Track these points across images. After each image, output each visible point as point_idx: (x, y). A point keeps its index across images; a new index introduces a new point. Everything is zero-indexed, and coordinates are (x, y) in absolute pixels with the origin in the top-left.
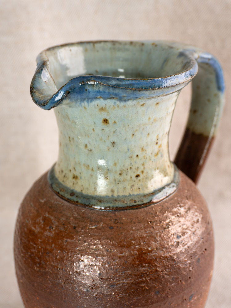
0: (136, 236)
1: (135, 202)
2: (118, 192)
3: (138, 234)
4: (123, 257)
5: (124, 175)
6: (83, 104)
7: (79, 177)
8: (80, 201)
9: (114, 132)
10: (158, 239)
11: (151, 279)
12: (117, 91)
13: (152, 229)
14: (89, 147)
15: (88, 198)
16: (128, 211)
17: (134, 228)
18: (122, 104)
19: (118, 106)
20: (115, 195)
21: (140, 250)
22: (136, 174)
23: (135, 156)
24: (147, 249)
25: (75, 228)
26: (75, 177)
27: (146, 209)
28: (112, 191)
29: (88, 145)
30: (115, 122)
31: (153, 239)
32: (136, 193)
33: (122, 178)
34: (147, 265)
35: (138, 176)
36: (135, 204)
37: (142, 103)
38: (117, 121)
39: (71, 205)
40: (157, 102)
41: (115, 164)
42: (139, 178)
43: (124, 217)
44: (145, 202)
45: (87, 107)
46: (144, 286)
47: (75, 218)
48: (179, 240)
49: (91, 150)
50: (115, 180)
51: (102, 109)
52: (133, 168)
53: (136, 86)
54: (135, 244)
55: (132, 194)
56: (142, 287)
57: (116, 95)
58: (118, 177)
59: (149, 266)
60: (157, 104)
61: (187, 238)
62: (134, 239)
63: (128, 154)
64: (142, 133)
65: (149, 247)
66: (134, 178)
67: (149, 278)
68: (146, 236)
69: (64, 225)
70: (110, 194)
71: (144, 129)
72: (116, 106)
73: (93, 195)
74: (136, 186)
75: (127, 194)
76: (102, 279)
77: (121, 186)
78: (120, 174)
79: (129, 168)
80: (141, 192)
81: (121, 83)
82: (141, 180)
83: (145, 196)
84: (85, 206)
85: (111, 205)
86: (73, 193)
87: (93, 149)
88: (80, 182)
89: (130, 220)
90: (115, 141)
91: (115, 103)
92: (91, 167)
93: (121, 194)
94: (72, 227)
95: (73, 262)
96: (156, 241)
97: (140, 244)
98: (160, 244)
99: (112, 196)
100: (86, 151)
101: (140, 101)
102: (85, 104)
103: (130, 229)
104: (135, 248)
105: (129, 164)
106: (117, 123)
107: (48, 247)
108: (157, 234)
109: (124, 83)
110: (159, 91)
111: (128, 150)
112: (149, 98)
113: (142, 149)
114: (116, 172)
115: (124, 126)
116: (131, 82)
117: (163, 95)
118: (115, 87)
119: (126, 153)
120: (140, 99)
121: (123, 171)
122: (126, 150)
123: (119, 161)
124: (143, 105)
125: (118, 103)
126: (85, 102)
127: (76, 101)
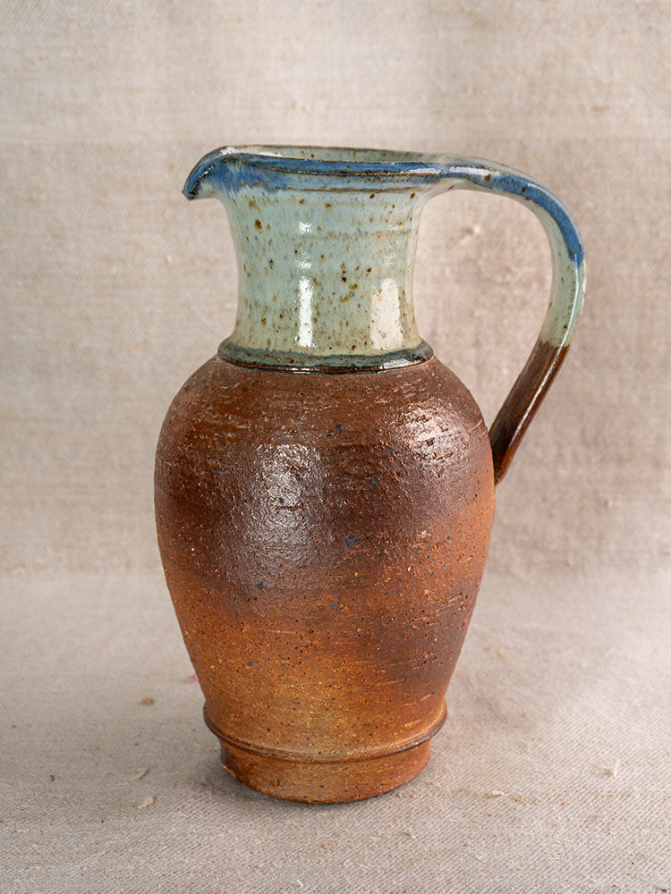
1: (292, 361)
2: (276, 345)
5: (286, 317)
6: (230, 194)
9: (270, 243)
12: (258, 172)
13: (299, 402)
14: (248, 269)
16: (278, 373)
18: (272, 197)
19: (268, 201)
20: (272, 348)
28: (268, 342)
29: (247, 267)
30: (268, 226)
33: (283, 323)
36: (290, 364)
37: (300, 199)
38: (270, 224)
40: (326, 201)
41: (275, 299)
43: (269, 379)
45: (235, 200)
49: (250, 275)
50: (274, 326)
51: (251, 204)
53: (278, 166)
55: (293, 351)
57: (259, 178)
58: (277, 319)
63: (293, 284)
64: (310, 252)
70: (265, 347)
71: (311, 245)
72: (266, 199)
73: (245, 347)
75: (287, 350)
77: (280, 336)
78: (281, 316)
79: (294, 309)
81: (263, 160)
83: (312, 357)
85: (259, 361)
87: (251, 271)
90: (273, 259)
91: (263, 194)
93: (277, 349)
99: (267, 349)
100: (246, 276)
101: (294, 193)
102: (232, 194)
105: (294, 301)
106: (272, 229)
109: (266, 161)
110: (315, 179)
111: (292, 277)
112: (305, 190)
113: (315, 280)
114: (275, 312)
115: (282, 235)
116: (275, 160)
117: (328, 189)
118: (254, 165)
119: (289, 281)
120: (290, 188)
121: (285, 312)
122: (289, 277)
123: (280, 294)
124: (302, 202)
125: (266, 193)
126: (231, 190)
127: (220, 189)
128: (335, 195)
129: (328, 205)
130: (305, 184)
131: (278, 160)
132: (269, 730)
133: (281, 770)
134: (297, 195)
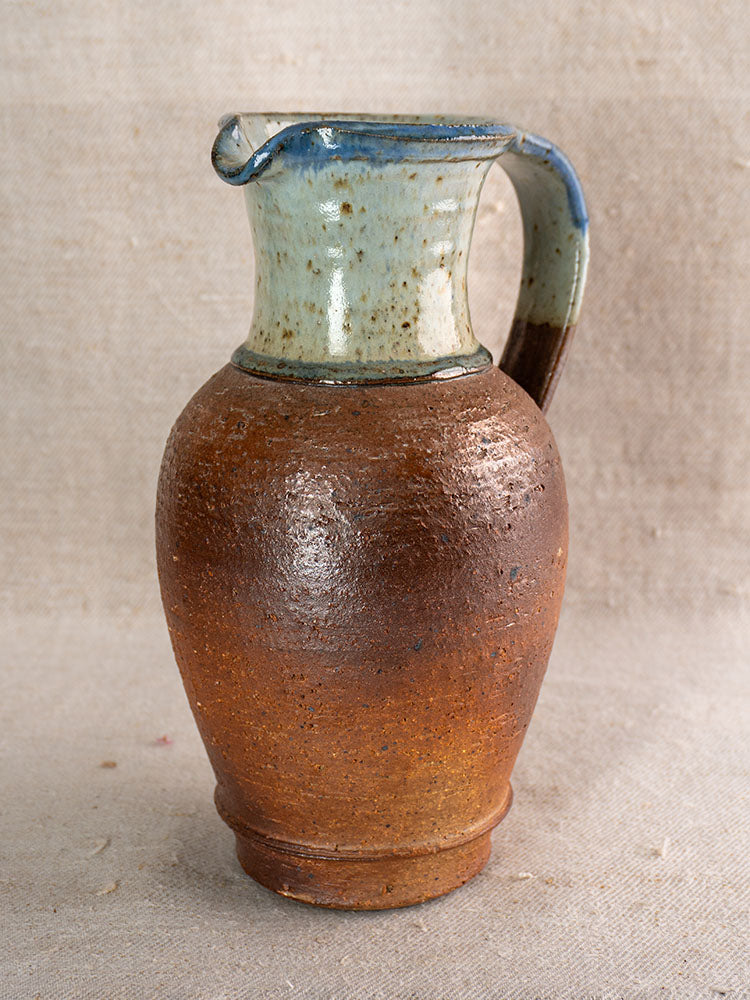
0: (402, 428)
1: (402, 372)
2: (369, 354)
3: (406, 425)
4: (378, 461)
5: (380, 319)
6: (306, 173)
7: (295, 333)
8: (296, 374)
9: (363, 229)
10: (445, 436)
11: (431, 508)
12: (366, 143)
13: (432, 419)
14: (315, 266)
15: (311, 367)
16: (387, 388)
17: (400, 415)
18: (376, 172)
19: (369, 178)
20: (364, 360)
21: (412, 452)
22: (402, 322)
23: (400, 284)
24: (425, 451)
25: (287, 418)
26: (287, 335)
27: (421, 387)
28: (358, 352)
29: (314, 263)
30: (363, 210)
31: (436, 434)
32: (403, 359)
33: (376, 327)
34: (424, 480)
35: (406, 325)
36: (401, 375)
37: (410, 173)
38: (366, 207)
39: (278, 385)
40: (440, 174)
41: (364, 298)
42: (409, 331)
43: (380, 396)
44: (420, 373)
45: (313, 180)
46: (419, 522)
47: (288, 404)
48: (487, 447)
49: (319, 272)
50: (364, 331)
51: (340, 183)
52: (398, 308)
53: (399, 133)
54: (400, 440)
55: (395, 359)
56: (415, 522)
57: (365, 150)
58: (368, 324)
59: (427, 482)
60: (440, 179)
61: (502, 447)
62: (400, 432)
63: (388, 277)
64: (412, 237)
65: (428, 447)
66: (399, 328)
67: (428, 506)
68: (423, 429)
69: (265, 416)
70: (354, 359)
71: (416, 229)
72: (365, 177)
73: (321, 361)
74: (403, 346)
75: (387, 359)
76: (338, 503)
77: (374, 343)
78: (373, 319)
79: (390, 309)
80: (414, 358)
81: (374, 128)
82: (413, 334)
83: (420, 364)
84: (306, 381)
85: (356, 376)
86: (282, 364)
87: (322, 268)
88: (296, 341)
89: (391, 402)
90: (364, 251)
91: (363, 170)
92: (317, 308)
93: (374, 359)
94: (281, 417)
95: (285, 476)
96: (440, 438)
97: (410, 442)
98: (449, 445)
99: (358, 361)
100: (310, 274)
101: (406, 166)
102: (310, 173)
103: (393, 416)
104: (401, 447)
105: (390, 299)
106: (367, 212)
107: (236, 459)
108: (443, 427)
109: (378, 128)
110: (441, 146)
111: (388, 269)
112: (424, 162)
113: (414, 271)
114: (365, 314)
115: (380, 219)
116: (391, 127)
117: (449, 159)
118: (363, 135)
119: (383, 275)
120: (407, 160)
121: (379, 313)
122: (384, 270)
123: (372, 292)
124: (412, 177)
125: (368, 168)
126: (310, 168)
127: (294, 166)
128: (450, 166)
130: (428, 154)
131: (396, 127)
132: (388, 826)
133: (395, 872)
134: (411, 169)
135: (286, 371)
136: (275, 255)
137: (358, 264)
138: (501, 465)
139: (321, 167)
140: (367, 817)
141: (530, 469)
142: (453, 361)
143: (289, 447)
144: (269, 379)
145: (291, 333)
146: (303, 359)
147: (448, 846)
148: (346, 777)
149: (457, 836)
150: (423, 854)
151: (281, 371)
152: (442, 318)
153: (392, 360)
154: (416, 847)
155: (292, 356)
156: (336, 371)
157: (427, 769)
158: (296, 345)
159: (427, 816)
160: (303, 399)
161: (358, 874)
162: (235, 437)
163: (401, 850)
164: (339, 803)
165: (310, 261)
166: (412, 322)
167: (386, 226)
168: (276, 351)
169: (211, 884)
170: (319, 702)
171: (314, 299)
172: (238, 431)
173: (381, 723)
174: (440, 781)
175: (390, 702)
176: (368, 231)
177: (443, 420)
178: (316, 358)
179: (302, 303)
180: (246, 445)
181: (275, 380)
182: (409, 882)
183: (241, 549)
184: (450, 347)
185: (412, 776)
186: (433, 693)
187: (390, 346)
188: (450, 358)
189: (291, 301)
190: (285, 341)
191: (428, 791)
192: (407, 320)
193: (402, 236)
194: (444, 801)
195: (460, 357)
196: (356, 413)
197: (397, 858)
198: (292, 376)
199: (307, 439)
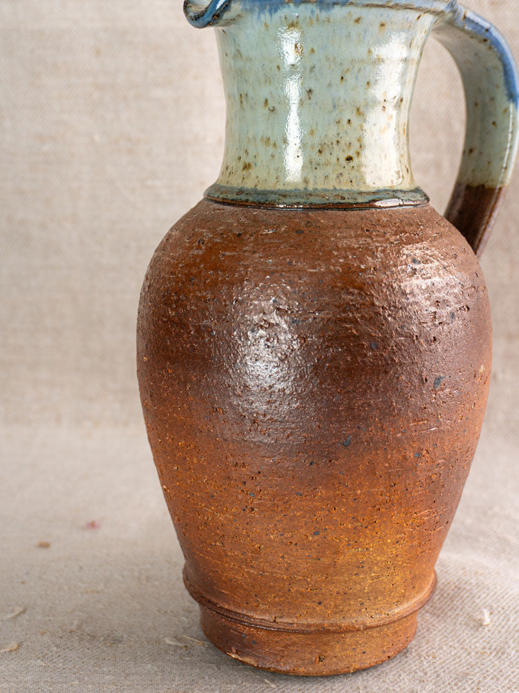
0: (340, 245)
1: (343, 198)
2: (315, 183)
3: (344, 243)
4: (316, 273)
5: (327, 152)
6: (262, 16)
7: (253, 165)
8: (251, 199)
9: (312, 69)
10: (379, 255)
11: (362, 317)
13: (369, 240)
14: (271, 104)
15: (265, 193)
16: (330, 212)
17: (338, 235)
18: (324, 15)
19: (318, 20)
20: (311, 187)
21: (348, 269)
22: (346, 156)
23: (345, 121)
24: (359, 267)
25: (239, 235)
26: (247, 167)
27: (360, 212)
28: (306, 181)
29: (269, 102)
30: (313, 51)
31: (370, 253)
32: (345, 188)
33: (322, 159)
34: (356, 291)
35: (349, 159)
36: (342, 201)
37: (355, 17)
38: (316, 49)
39: (236, 209)
40: (382, 20)
41: (312, 133)
42: (352, 164)
43: (322, 219)
44: (360, 201)
45: (268, 23)
46: (351, 329)
47: (242, 224)
48: (417, 267)
49: (273, 110)
50: (311, 163)
51: (292, 26)
52: (342, 142)
54: (337, 255)
55: (338, 188)
56: (347, 329)
58: (315, 156)
59: (359, 293)
61: (431, 268)
62: (338, 249)
63: (334, 115)
64: (357, 78)
65: (362, 263)
66: (343, 161)
67: (359, 315)
68: (358, 248)
69: (222, 234)
70: (301, 187)
71: (360, 70)
72: (314, 19)
73: (273, 189)
74: (346, 177)
75: (331, 188)
76: (278, 309)
77: (320, 173)
78: (320, 152)
79: (335, 143)
80: (355, 188)
82: (356, 167)
83: (361, 193)
84: (259, 205)
85: (302, 201)
86: (241, 192)
87: (277, 106)
88: (253, 172)
89: (332, 224)
90: (313, 89)
91: (312, 12)
92: (272, 142)
93: (319, 187)
94: (235, 235)
95: (233, 284)
96: (373, 256)
97: (346, 258)
98: (381, 262)
99: (305, 189)
100: (266, 111)
101: (352, 9)
102: (266, 16)
103: (332, 236)
104: (337, 262)
105: (335, 135)
106: (316, 52)
107: (194, 271)
108: (377, 247)
111: (334, 107)
112: (367, 5)
113: (358, 110)
114: (313, 147)
115: (328, 59)
117: (391, 4)
119: (330, 112)
120: (352, 3)
121: (326, 147)
122: (330, 107)
123: (319, 127)
124: (357, 21)
125: (317, 11)
126: (266, 11)
127: (252, 11)
128: (392, 12)
129: (382, 25)
132: (320, 603)
133: (326, 644)
134: (356, 12)
135: (243, 197)
136: (238, 97)
137: (308, 101)
138: (429, 284)
139: (276, 10)
140: (302, 594)
141: (456, 291)
142: (393, 193)
143: (239, 259)
144: (229, 204)
145: (249, 165)
146: (259, 188)
147: (374, 624)
148: (283, 557)
149: (383, 616)
150: (352, 630)
151: (239, 197)
152: (383, 156)
153: (335, 189)
154: (345, 623)
155: (249, 185)
156: (285, 196)
157: (355, 555)
158: (253, 175)
159: (355, 596)
160: (255, 220)
161: (294, 644)
162: (196, 252)
163: (332, 625)
164: (276, 580)
165: (266, 100)
166: (354, 156)
167: (333, 66)
168: (236, 182)
169: (100, 645)
170: (258, 488)
171: (269, 134)
172: (199, 248)
173: (313, 511)
174: (366, 567)
175: (321, 492)
176: (316, 70)
177: (378, 241)
178: (270, 186)
179: (258, 139)
180: (204, 259)
181: (233, 205)
182: (340, 654)
183: (194, 349)
184: (390, 182)
185: (341, 560)
186: (361, 486)
187: (335, 176)
188: (389, 190)
189: (251, 137)
190: (244, 172)
191: (356, 574)
192: (350, 154)
193: (348, 76)
194: (371, 585)
195: (398, 190)
196: (299, 232)
197: (328, 632)
198: (247, 201)
199: (255, 252)
